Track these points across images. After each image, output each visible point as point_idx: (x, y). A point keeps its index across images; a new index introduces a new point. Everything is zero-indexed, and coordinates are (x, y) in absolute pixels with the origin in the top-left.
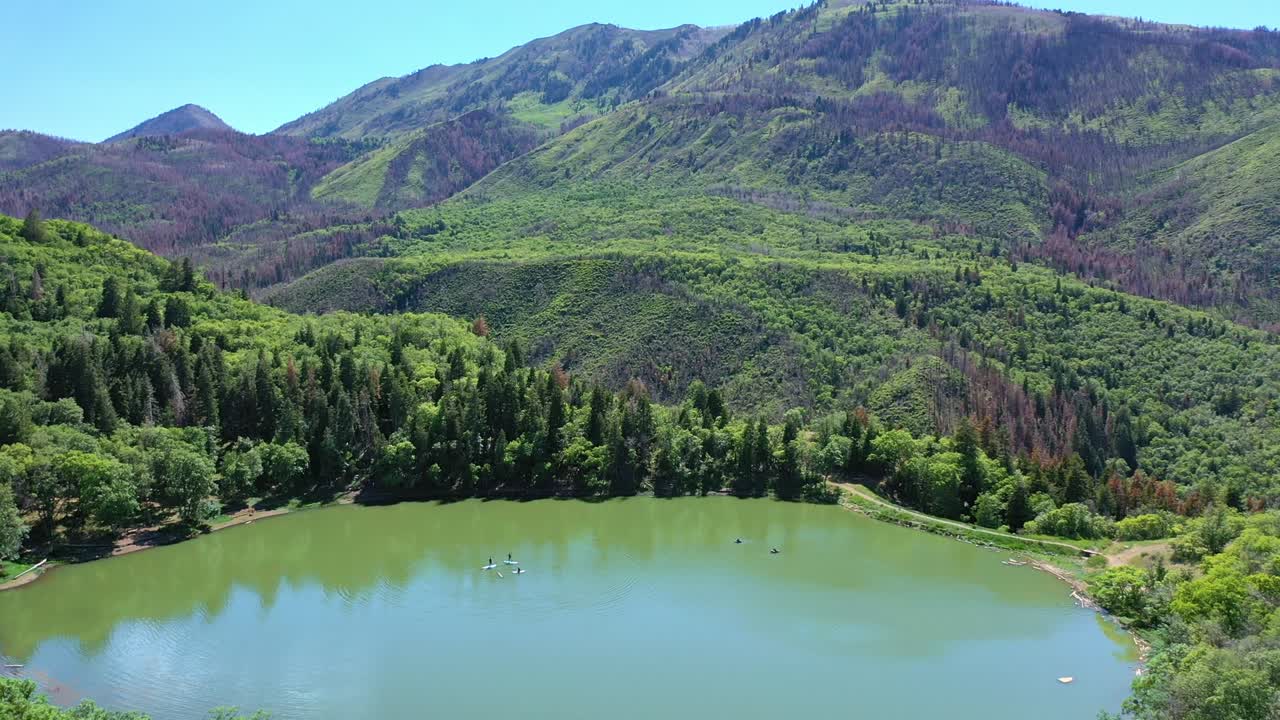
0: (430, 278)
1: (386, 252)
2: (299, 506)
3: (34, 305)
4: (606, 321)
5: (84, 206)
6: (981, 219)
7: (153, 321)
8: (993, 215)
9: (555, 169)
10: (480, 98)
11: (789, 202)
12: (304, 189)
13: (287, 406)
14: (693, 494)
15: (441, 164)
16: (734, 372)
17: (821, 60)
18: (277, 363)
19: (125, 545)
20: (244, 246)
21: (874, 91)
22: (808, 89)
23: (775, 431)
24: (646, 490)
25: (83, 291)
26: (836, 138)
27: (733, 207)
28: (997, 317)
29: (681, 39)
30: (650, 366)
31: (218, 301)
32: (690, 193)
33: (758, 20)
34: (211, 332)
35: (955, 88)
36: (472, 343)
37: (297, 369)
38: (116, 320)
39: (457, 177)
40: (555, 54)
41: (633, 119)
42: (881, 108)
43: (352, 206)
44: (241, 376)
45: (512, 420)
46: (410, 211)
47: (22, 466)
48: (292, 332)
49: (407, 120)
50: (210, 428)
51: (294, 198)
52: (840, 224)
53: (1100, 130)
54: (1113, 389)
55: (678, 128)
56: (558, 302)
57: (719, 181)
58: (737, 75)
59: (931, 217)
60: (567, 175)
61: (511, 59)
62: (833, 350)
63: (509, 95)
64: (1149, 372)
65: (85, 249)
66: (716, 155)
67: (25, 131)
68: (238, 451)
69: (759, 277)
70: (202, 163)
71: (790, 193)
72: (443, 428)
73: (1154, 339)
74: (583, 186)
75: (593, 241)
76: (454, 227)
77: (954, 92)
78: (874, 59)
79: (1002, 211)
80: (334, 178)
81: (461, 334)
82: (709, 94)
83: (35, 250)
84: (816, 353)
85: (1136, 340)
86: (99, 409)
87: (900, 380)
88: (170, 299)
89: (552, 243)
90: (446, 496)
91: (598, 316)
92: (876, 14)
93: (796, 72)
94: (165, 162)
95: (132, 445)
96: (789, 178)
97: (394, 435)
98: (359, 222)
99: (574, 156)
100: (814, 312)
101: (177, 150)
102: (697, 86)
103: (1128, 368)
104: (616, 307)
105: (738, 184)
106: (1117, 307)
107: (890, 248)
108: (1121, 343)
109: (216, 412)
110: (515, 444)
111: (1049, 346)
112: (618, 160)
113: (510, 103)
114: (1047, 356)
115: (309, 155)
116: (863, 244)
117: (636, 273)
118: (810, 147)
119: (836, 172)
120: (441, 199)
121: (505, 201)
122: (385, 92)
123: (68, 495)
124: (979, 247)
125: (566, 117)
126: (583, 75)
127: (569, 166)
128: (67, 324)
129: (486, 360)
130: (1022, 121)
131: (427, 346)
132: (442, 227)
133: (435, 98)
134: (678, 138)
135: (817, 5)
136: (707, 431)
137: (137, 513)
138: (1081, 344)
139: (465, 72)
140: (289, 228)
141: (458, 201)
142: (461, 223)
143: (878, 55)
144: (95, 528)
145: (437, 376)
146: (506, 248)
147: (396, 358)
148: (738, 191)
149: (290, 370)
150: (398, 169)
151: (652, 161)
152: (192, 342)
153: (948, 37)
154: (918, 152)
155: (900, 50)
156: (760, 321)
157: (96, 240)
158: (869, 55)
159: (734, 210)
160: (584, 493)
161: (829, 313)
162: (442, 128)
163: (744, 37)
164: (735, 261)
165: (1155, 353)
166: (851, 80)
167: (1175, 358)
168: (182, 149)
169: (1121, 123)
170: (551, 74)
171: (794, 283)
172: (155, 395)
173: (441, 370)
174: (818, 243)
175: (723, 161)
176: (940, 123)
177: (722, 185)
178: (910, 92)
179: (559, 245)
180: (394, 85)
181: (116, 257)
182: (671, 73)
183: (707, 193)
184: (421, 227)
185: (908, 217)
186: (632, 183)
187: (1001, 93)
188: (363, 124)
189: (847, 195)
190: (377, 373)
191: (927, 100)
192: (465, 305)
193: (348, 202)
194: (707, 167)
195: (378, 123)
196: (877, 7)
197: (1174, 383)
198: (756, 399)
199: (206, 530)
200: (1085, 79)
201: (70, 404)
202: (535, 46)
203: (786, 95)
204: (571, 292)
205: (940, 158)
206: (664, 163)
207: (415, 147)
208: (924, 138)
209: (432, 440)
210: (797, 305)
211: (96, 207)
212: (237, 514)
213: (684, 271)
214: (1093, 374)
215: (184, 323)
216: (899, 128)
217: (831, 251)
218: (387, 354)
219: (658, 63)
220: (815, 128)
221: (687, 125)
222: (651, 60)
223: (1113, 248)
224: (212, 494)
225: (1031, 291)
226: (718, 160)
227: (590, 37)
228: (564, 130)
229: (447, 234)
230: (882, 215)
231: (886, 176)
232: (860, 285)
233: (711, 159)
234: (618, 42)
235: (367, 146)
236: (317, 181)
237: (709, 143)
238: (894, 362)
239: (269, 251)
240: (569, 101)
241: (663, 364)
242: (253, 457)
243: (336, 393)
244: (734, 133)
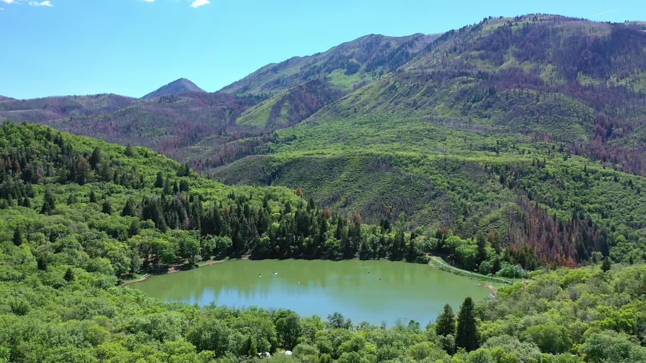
0: (287, 164)
1: (270, 151)
2: (229, 259)
3: (133, 183)
4: (364, 184)
5: (137, 129)
6: (558, 132)
7: (175, 189)
8: (564, 131)
9: (349, 109)
10: (316, 73)
11: (461, 125)
12: (233, 119)
13: (224, 223)
14: (374, 259)
15: (296, 107)
16: (421, 209)
17: (482, 52)
18: (221, 206)
19: (172, 270)
20: (207, 147)
21: (509, 67)
22: (475, 67)
23: (407, 235)
24: (356, 257)
25: (149, 177)
26: (487, 92)
27: (432, 128)
28: (551, 183)
29: (414, 41)
30: (382, 205)
31: (199, 180)
32: (412, 121)
33: (453, 31)
34: (197, 194)
35: (551, 64)
36: (295, 198)
37: (228, 209)
38: (162, 188)
39: (303, 113)
40: (352, 50)
41: (387, 84)
42: (512, 76)
43: (255, 127)
44: (208, 211)
45: (307, 230)
46: (281, 130)
47: (139, 243)
48: (227, 194)
49: (280, 84)
50: (197, 231)
51: (229, 124)
52: (485, 136)
53: (626, 85)
54: (605, 219)
55: (409, 88)
56: (343, 176)
57: (427, 114)
58: (440, 60)
59: (532, 132)
60: (355, 111)
61: (331, 53)
62: (467, 199)
63: (329, 71)
64: (624, 211)
65: (148, 159)
66: (427, 101)
67: (111, 94)
68: (207, 239)
69: (436, 164)
70: (188, 107)
71: (462, 120)
72: (281, 232)
73: (630, 195)
74: (362, 117)
75: (364, 145)
76: (300, 138)
77: (550, 66)
78: (509, 50)
79: (569, 129)
80: (246, 114)
81: (291, 195)
82: (425, 70)
83: (130, 160)
84: (458, 201)
85: (620, 195)
86: (161, 223)
87: (494, 214)
88: (181, 180)
89: (345, 146)
90: (282, 257)
91: (361, 183)
92: (511, 27)
93: (469, 58)
94: (172, 107)
95: (172, 236)
96: (462, 112)
97: (263, 234)
98: (258, 136)
99: (359, 102)
100: (460, 181)
101: (177, 102)
102: (421, 66)
103: (613, 209)
104: (369, 178)
105: (437, 116)
106: (613, 179)
107: (507, 148)
108: (612, 197)
109: (200, 225)
110: (307, 239)
111: (575, 197)
112: (379, 104)
113: (330, 75)
114: (573, 202)
115: (235, 103)
116: (493, 146)
117: (379, 162)
118: (473, 97)
119: (486, 109)
120: (295, 124)
121: (326, 125)
122: (272, 70)
123: (153, 253)
124: (553, 147)
125: (356, 82)
126: (366, 60)
127: (356, 107)
128: (144, 191)
129: (300, 206)
130: (585, 81)
131: (277, 200)
132: (295, 138)
133: (295, 73)
134: (409, 93)
135: (482, 22)
136: (381, 235)
137: (175, 259)
138: (592, 197)
139: (309, 60)
140: (226, 138)
141: (303, 124)
142: (304, 136)
143: (512, 48)
144: (161, 264)
145: (280, 212)
146: (324, 149)
147: (265, 205)
148: (436, 120)
149: (226, 209)
150: (276, 108)
151: (396, 104)
152: (190, 198)
153: (549, 38)
154: (528, 98)
155: (523, 46)
156: (434, 185)
157: (152, 155)
158: (507, 48)
159: (432, 129)
160: (333, 258)
161: (466, 181)
162: (297, 89)
163: (445, 40)
164: (425, 157)
165: (629, 202)
166: (497, 61)
167: (638, 204)
168: (179, 101)
169: (638, 81)
170: (350, 60)
171: (452, 167)
172: (179, 219)
173: (282, 210)
174: (471, 146)
175: (430, 104)
176: (542, 83)
177: (428, 116)
178: (527, 67)
179: (348, 147)
180: (276, 67)
181: (160, 162)
182: (409, 58)
183: (421, 121)
184: (285, 138)
185: (520, 132)
186: (386, 115)
187: (574, 67)
188: (261, 86)
189: (491, 121)
190: (257, 211)
191: (536, 71)
192: (302, 177)
193: (253, 125)
194: (422, 107)
195: (267, 86)
196: (513, 24)
197: (636, 216)
198: (429, 221)
199: (197, 266)
200: (620, 59)
201: (150, 221)
202: (344, 46)
203: (464, 70)
204: (349, 171)
205: (538, 102)
206: (401, 106)
207: (284, 99)
208: (531, 91)
209: (277, 236)
210: (452, 178)
211: (142, 130)
212: (207, 261)
213: (401, 162)
214: (596, 211)
215: (187, 190)
216: (519, 86)
217: (477, 150)
218: (262, 203)
219: (403, 53)
220: (477, 87)
221: (414, 86)
222: (399, 52)
223: (625, 147)
224: (199, 254)
225: (570, 171)
226: (428, 103)
227: (369, 41)
228: (355, 88)
229: (298, 141)
230: (507, 131)
231: (511, 111)
232: (483, 168)
233: (424, 103)
234: (383, 43)
235: (262, 98)
236: (238, 115)
237: (424, 95)
238: (493, 205)
239: (218, 150)
240: (358, 73)
241: (388, 205)
242: (212, 241)
243: (242, 219)
244: (436, 90)
